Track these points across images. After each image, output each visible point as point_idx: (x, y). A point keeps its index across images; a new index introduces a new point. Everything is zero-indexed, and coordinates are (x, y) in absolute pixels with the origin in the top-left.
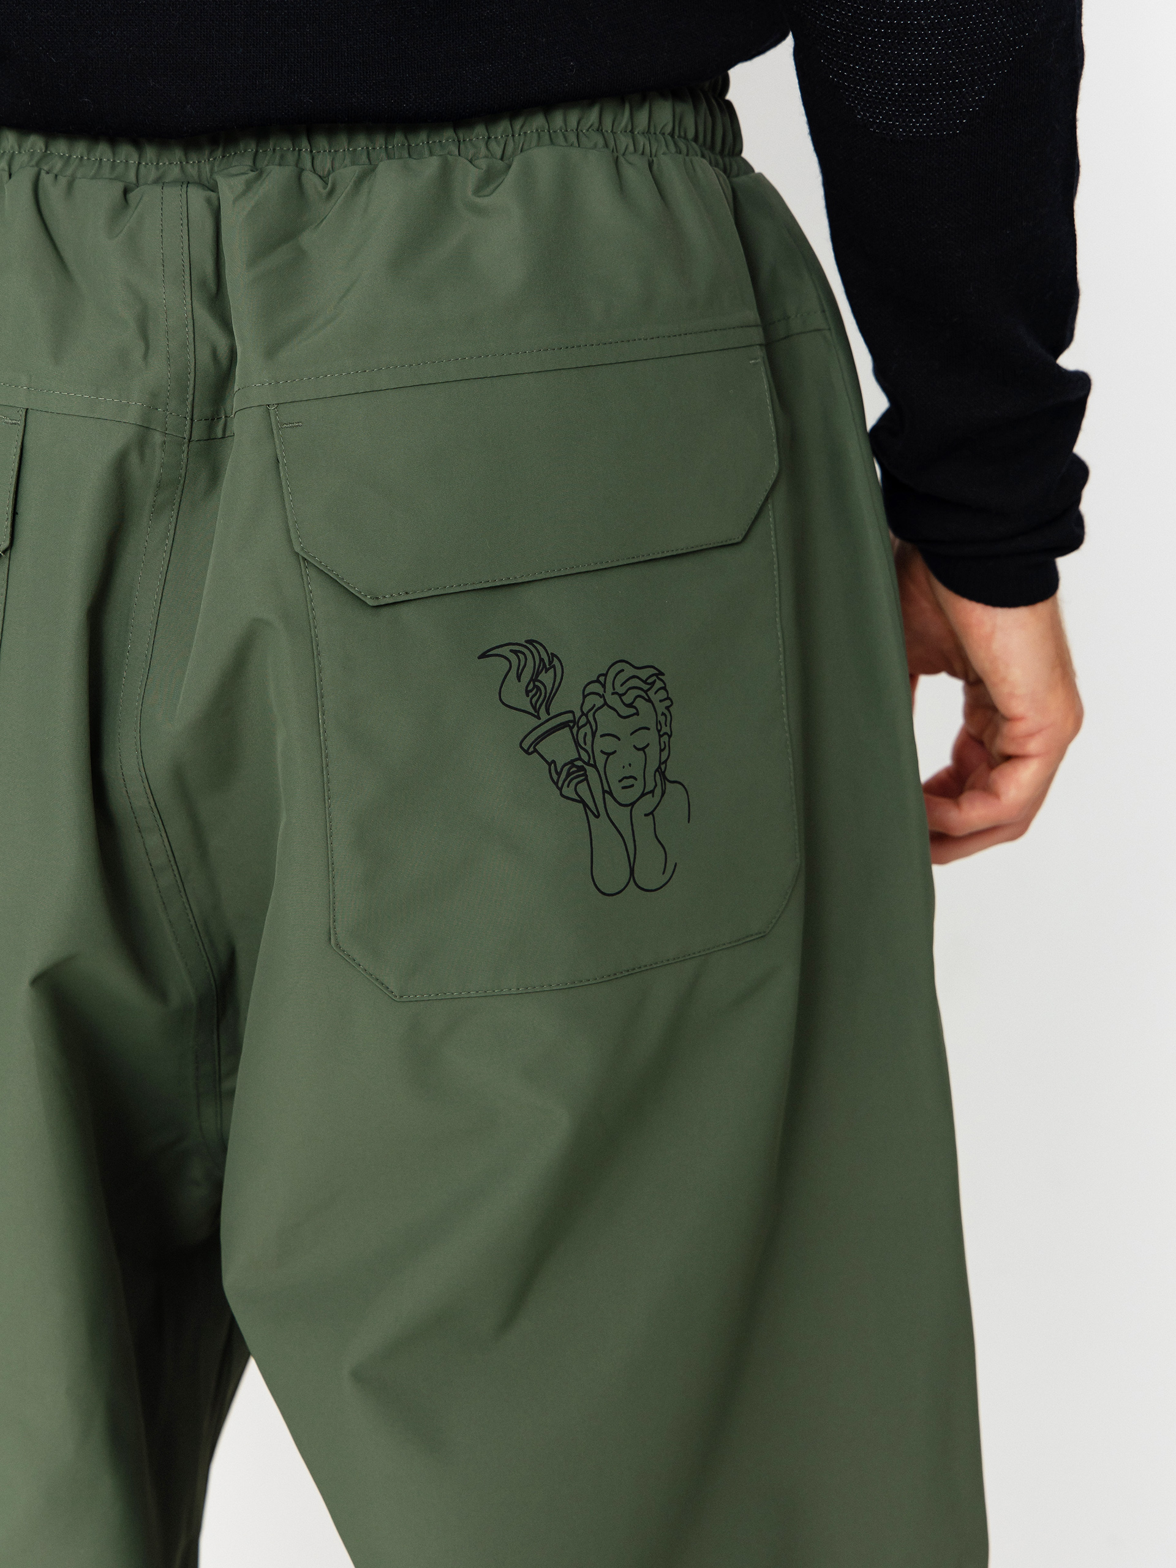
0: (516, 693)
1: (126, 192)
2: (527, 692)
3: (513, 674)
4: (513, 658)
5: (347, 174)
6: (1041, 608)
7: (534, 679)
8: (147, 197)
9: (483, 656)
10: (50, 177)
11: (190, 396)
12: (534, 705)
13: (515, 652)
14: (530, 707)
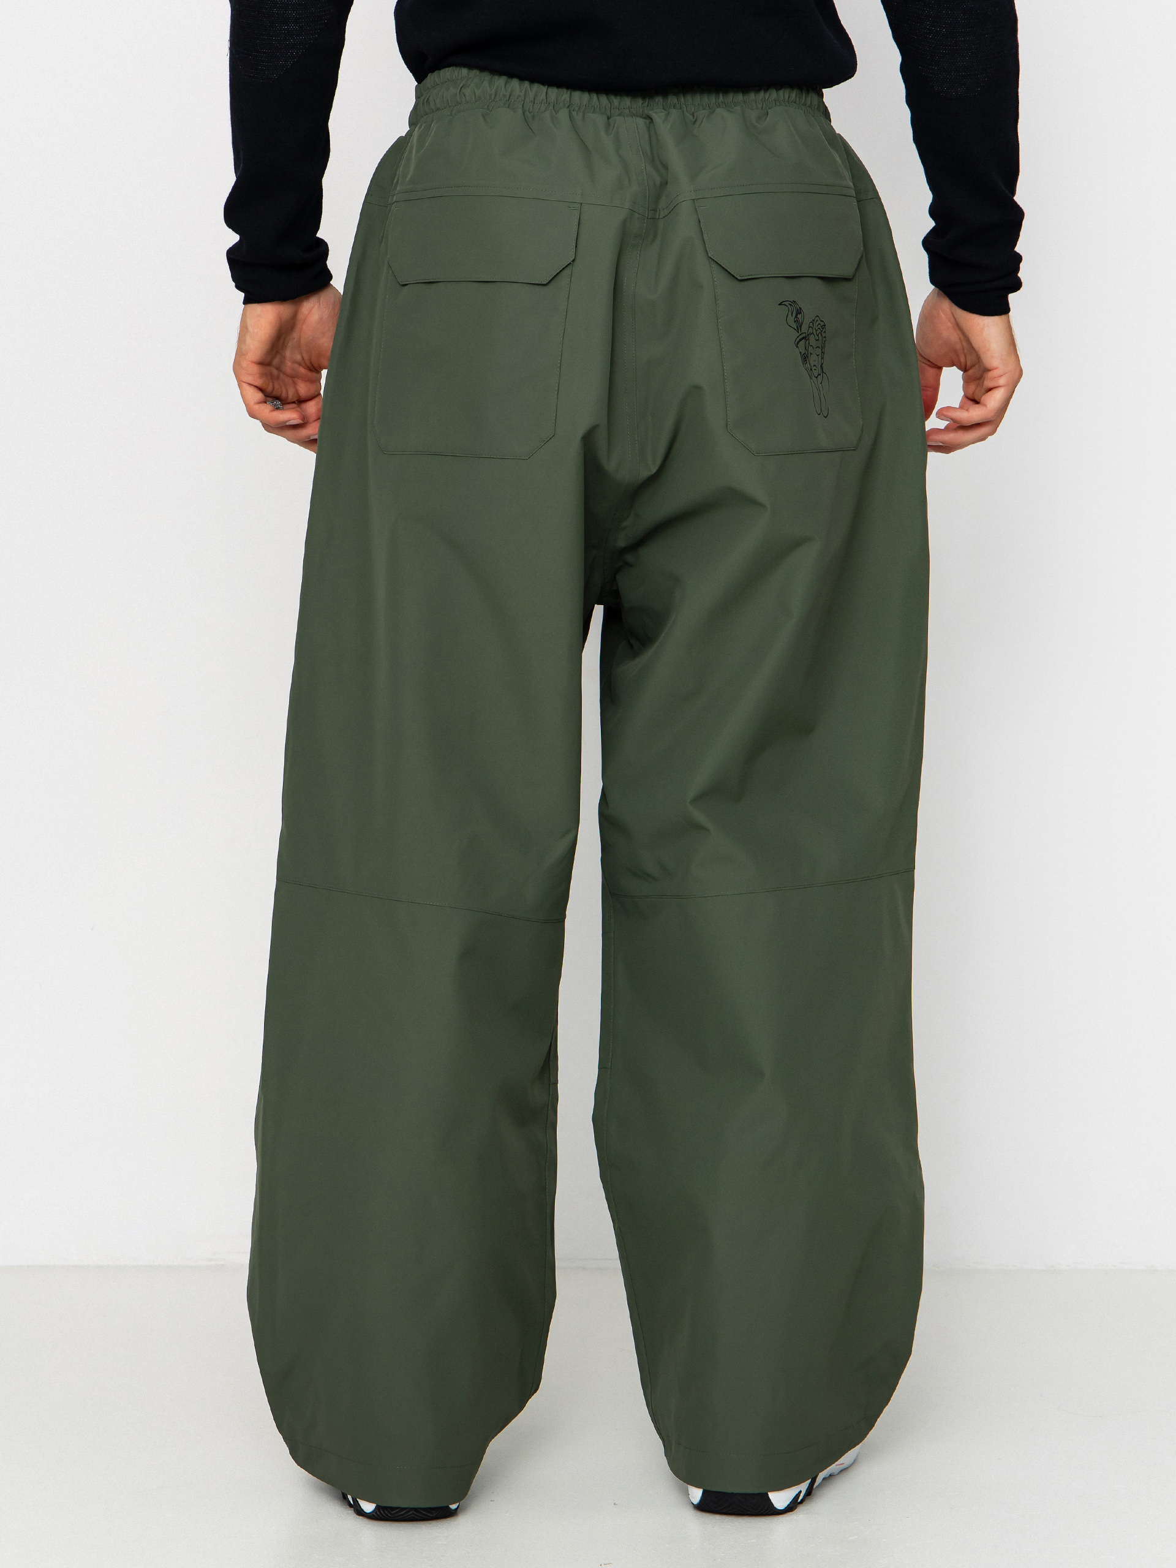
0: (791, 320)
1: (608, 118)
2: (795, 322)
3: (790, 314)
4: (789, 306)
5: (702, 113)
6: (1003, 317)
7: (796, 317)
8: (618, 120)
9: (780, 304)
10: (575, 112)
11: (647, 200)
12: (797, 327)
13: (790, 305)
14: (796, 328)
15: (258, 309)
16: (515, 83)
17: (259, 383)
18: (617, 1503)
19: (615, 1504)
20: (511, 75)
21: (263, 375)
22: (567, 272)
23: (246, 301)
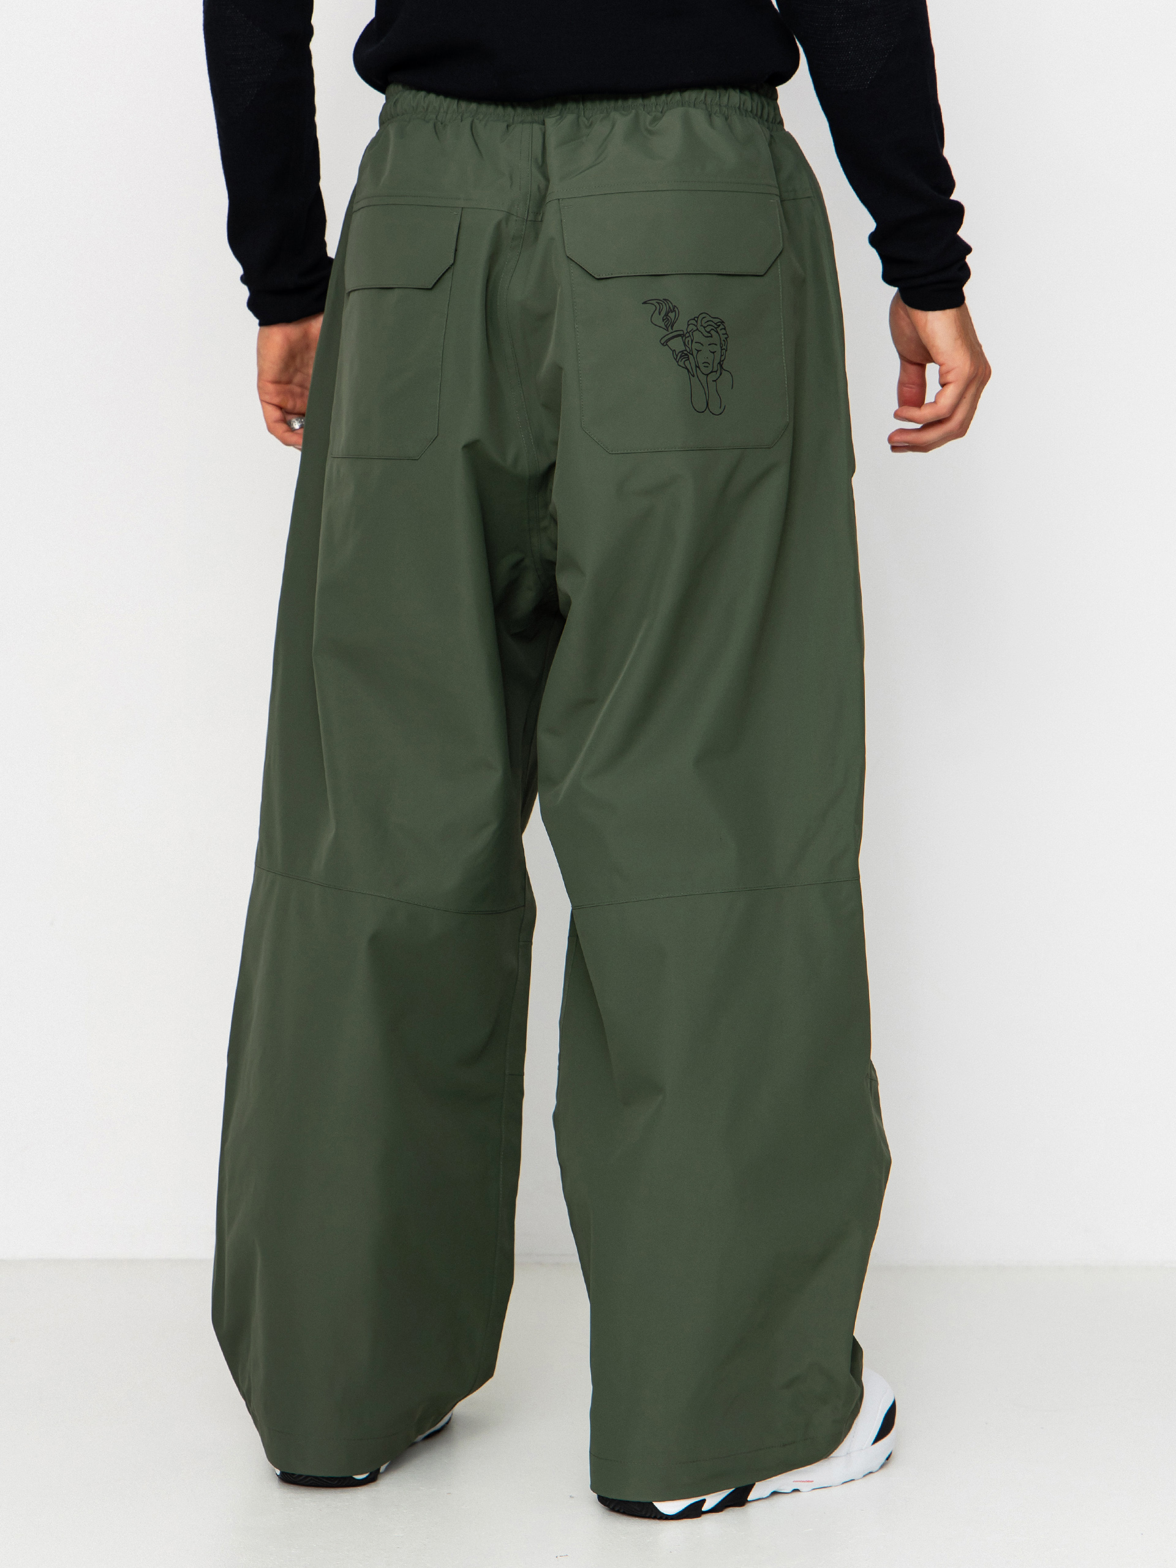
0: (658, 319)
2: (663, 320)
3: (657, 312)
4: (657, 305)
7: (667, 315)
9: (645, 303)
11: (528, 203)
12: (666, 326)
13: (658, 303)
14: (664, 327)
15: (268, 330)
16: (432, 96)
17: (276, 400)
18: (573, 1495)
19: (571, 1496)
20: (429, 91)
21: (278, 394)
22: (449, 275)
23: (261, 324)
